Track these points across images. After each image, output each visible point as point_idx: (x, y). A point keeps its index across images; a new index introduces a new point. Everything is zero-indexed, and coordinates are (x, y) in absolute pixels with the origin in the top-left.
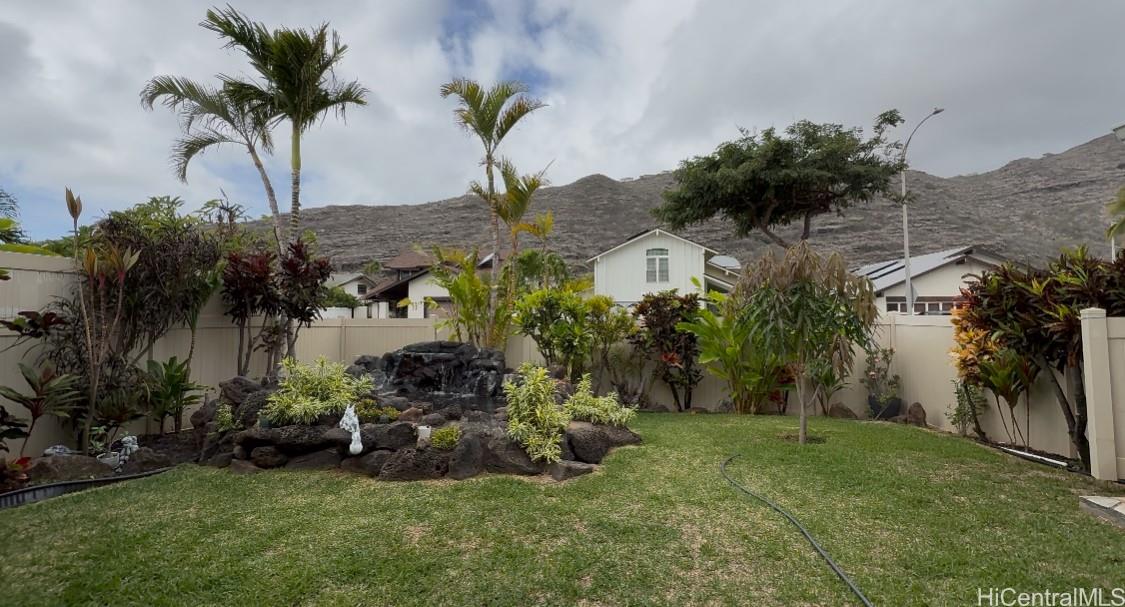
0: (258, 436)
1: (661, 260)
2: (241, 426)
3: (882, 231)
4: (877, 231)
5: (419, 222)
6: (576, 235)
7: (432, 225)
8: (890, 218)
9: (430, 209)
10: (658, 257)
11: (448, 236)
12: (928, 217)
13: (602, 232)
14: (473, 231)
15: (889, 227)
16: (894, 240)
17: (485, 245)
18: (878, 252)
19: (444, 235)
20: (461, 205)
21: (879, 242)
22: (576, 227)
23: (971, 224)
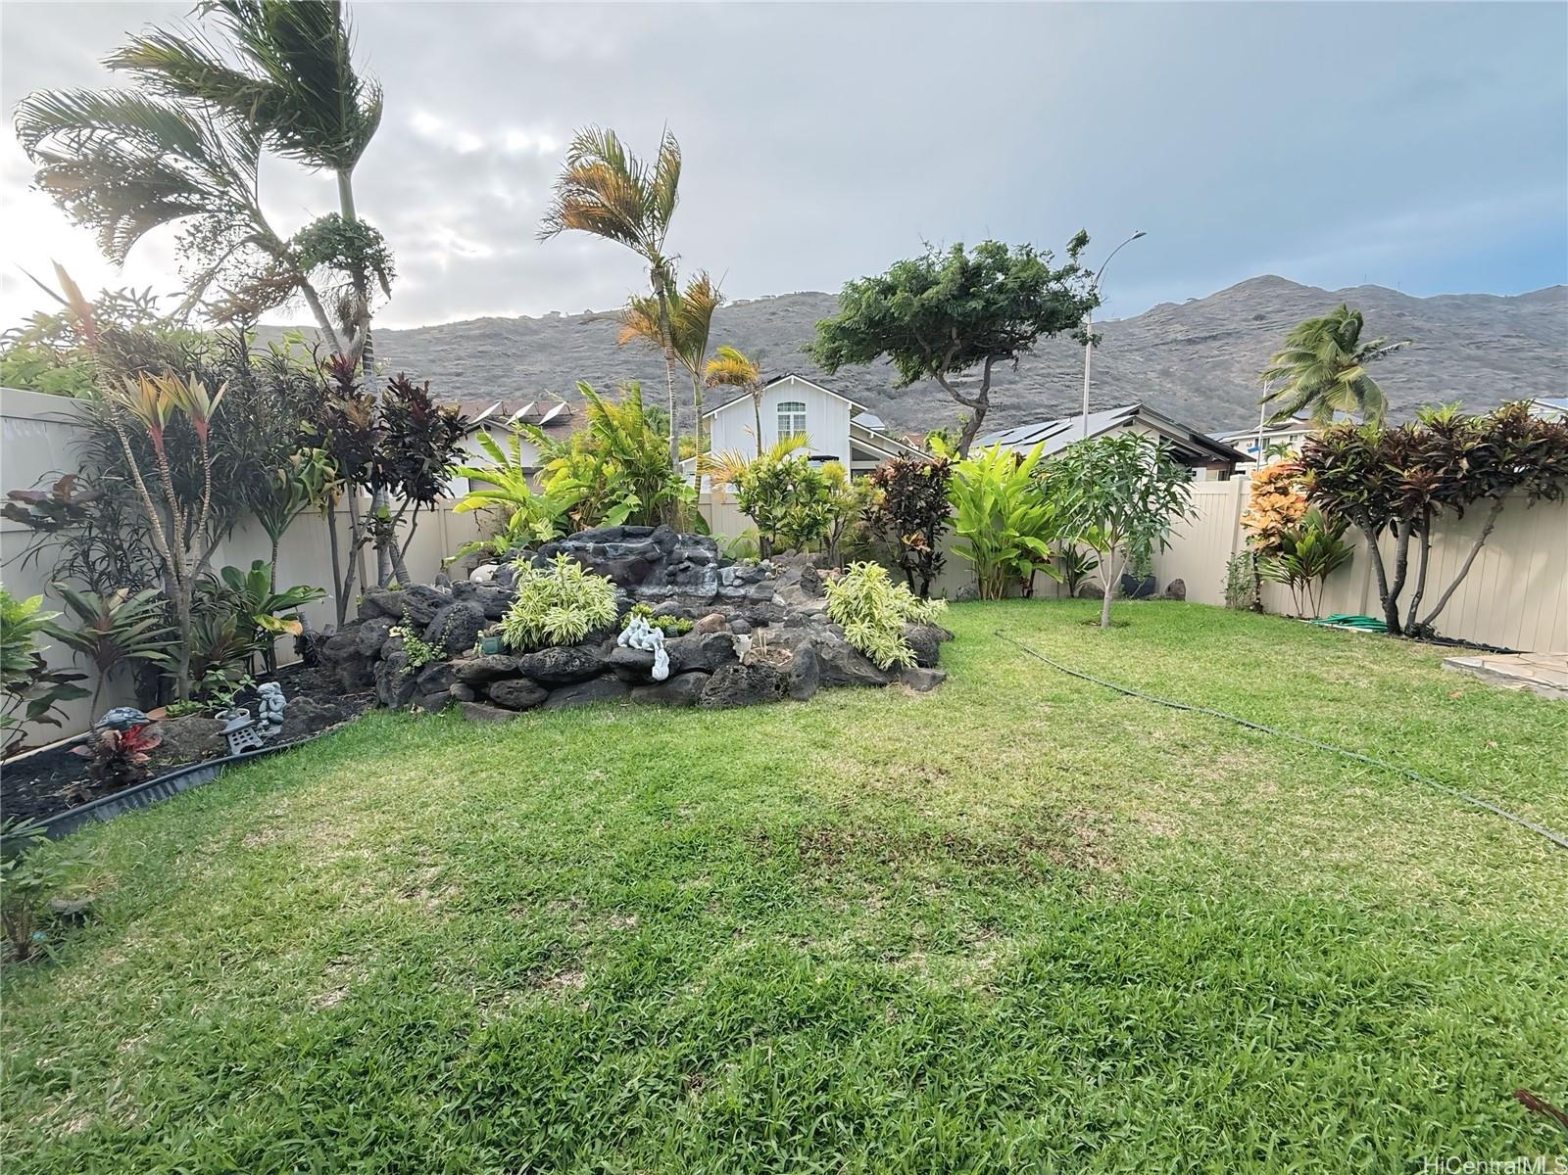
0: (501, 667)
1: (796, 417)
2: (444, 655)
3: (1020, 385)
4: (1013, 386)
5: (412, 357)
6: (649, 383)
7: (433, 361)
8: (1029, 369)
9: (427, 336)
10: (792, 414)
11: (461, 379)
12: (1068, 371)
13: (685, 378)
14: (498, 372)
15: (1027, 381)
16: (1031, 397)
17: (518, 394)
18: (1014, 412)
19: (456, 378)
20: (477, 332)
21: (1015, 400)
22: (649, 370)
23: (1109, 380)
